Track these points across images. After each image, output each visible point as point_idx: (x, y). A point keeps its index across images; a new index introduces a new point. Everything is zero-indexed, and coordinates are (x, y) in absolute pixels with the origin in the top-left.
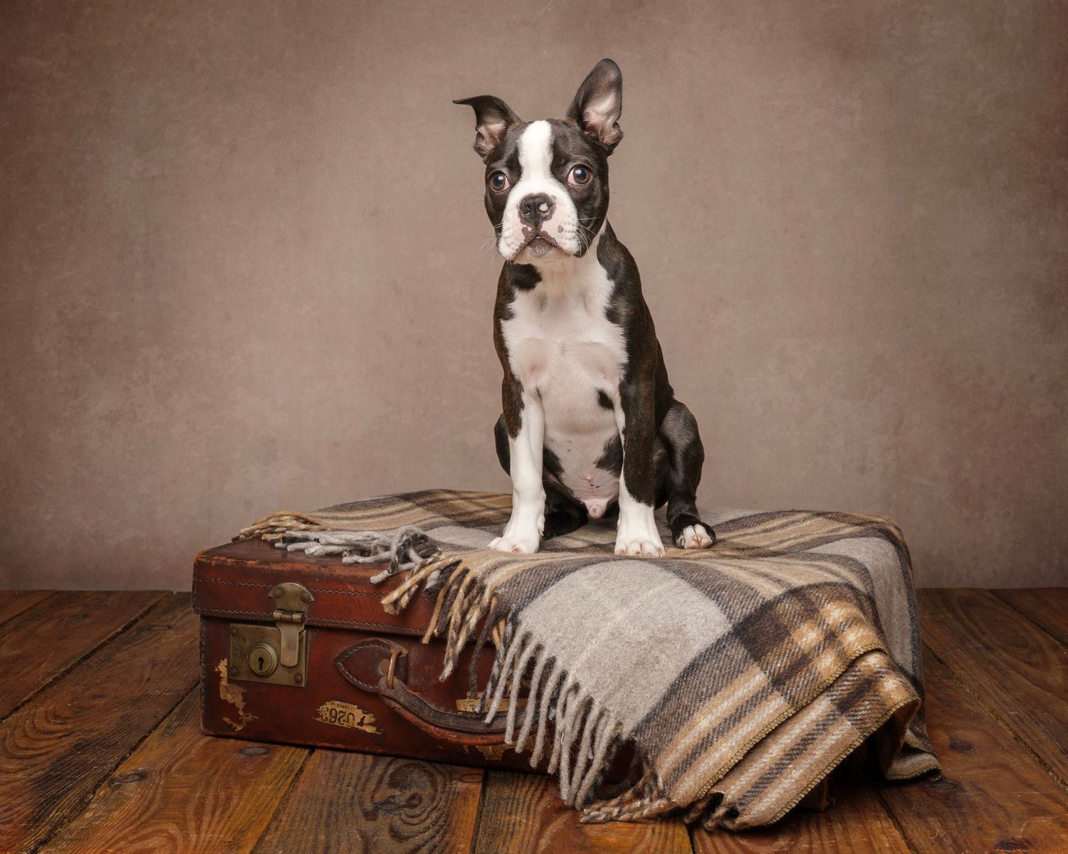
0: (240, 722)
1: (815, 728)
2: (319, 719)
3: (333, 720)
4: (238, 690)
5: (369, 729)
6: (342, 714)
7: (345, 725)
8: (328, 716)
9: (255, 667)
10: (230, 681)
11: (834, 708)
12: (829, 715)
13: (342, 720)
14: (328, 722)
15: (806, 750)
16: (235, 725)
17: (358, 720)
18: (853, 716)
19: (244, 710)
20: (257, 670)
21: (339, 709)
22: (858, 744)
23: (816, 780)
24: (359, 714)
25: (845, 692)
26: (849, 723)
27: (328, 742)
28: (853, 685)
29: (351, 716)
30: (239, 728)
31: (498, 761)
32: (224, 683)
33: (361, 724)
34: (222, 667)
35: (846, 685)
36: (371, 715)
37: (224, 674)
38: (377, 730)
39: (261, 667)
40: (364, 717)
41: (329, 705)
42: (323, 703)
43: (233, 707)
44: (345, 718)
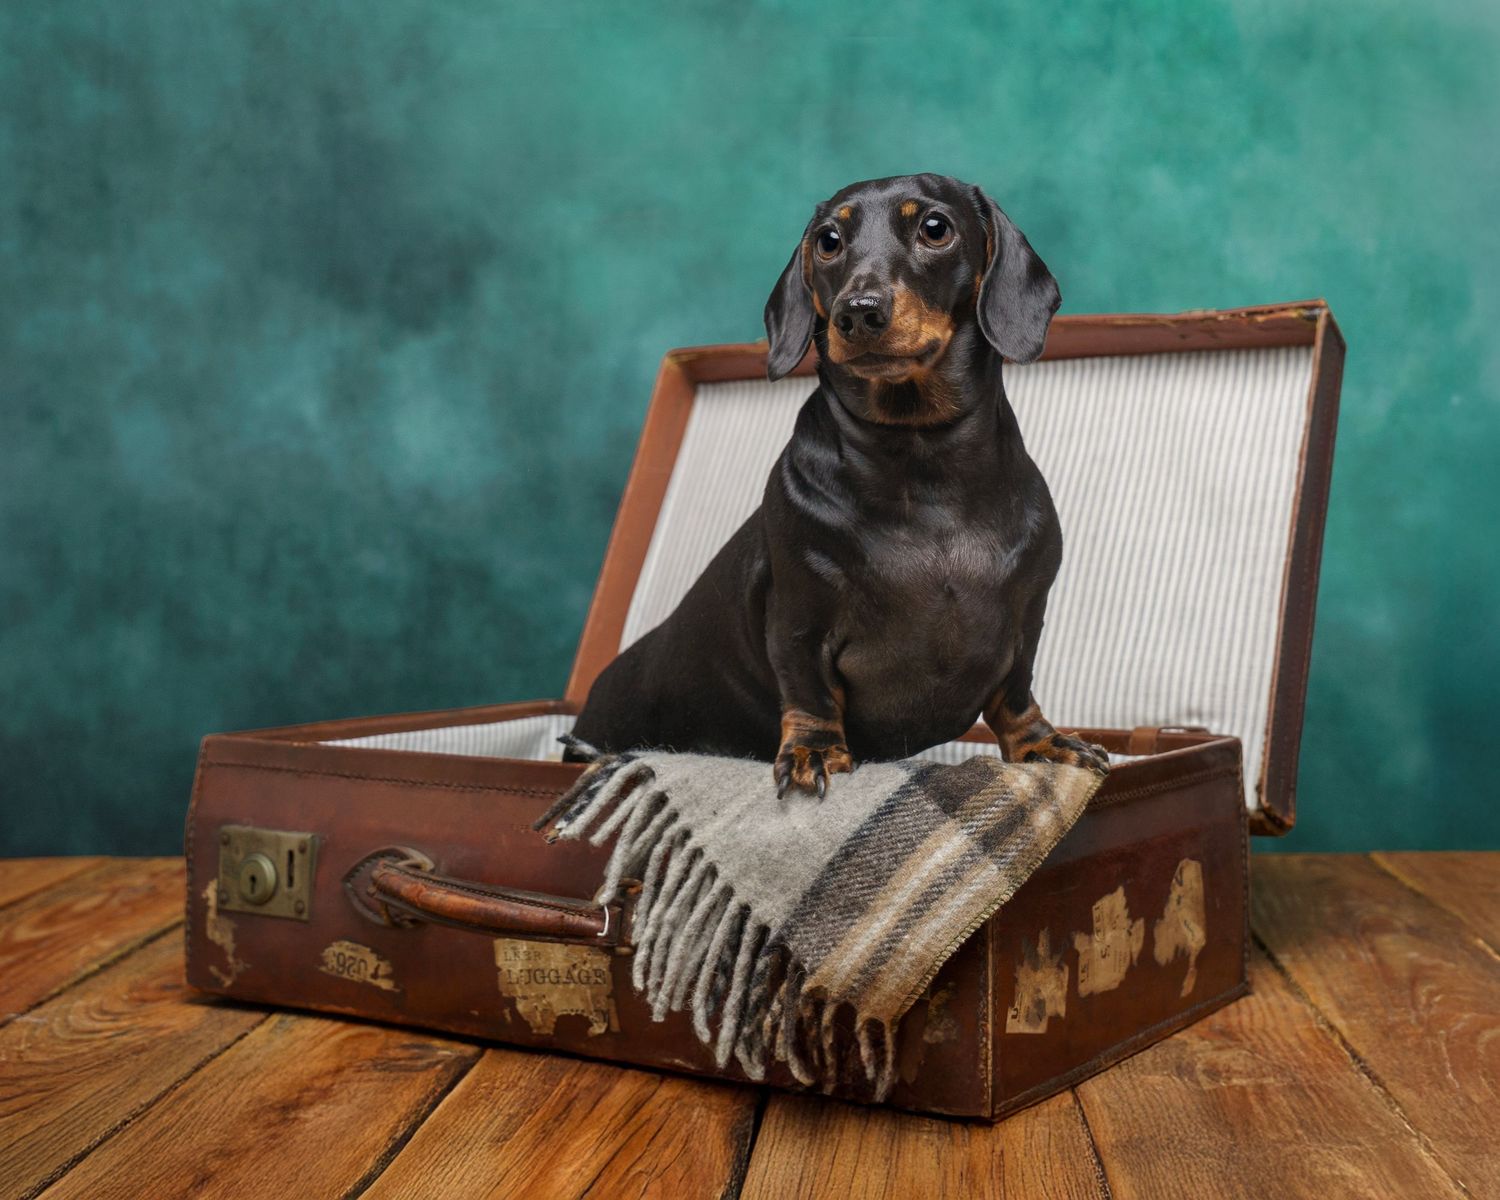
0: (228, 973)
1: (942, 875)
2: (323, 969)
3: (341, 969)
4: (228, 925)
5: (385, 985)
6: (351, 961)
7: (356, 977)
8: (335, 963)
9: (246, 889)
10: (220, 912)
11: (972, 845)
12: (965, 855)
13: (351, 970)
14: (334, 973)
15: (929, 909)
16: (223, 978)
17: (371, 970)
18: (1002, 857)
19: (235, 955)
20: (251, 896)
21: (348, 954)
22: (1006, 898)
23: (945, 953)
24: (372, 961)
25: (990, 822)
26: (995, 867)
27: (336, 1003)
28: (1003, 811)
29: (362, 964)
30: (228, 982)
31: (548, 1034)
32: (212, 915)
33: (375, 976)
34: (211, 893)
35: (993, 812)
36: (387, 962)
37: (212, 902)
38: (396, 986)
39: (253, 890)
40: (379, 966)
41: (335, 948)
42: (328, 945)
43: (220, 949)
44: (355, 967)
